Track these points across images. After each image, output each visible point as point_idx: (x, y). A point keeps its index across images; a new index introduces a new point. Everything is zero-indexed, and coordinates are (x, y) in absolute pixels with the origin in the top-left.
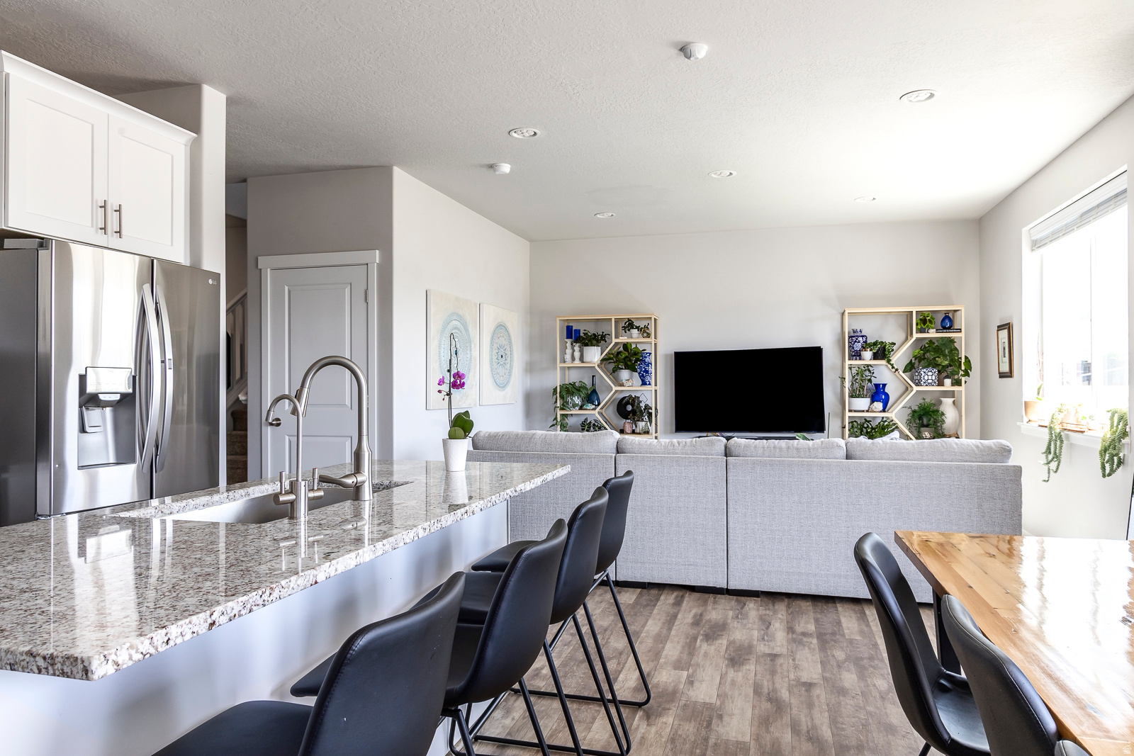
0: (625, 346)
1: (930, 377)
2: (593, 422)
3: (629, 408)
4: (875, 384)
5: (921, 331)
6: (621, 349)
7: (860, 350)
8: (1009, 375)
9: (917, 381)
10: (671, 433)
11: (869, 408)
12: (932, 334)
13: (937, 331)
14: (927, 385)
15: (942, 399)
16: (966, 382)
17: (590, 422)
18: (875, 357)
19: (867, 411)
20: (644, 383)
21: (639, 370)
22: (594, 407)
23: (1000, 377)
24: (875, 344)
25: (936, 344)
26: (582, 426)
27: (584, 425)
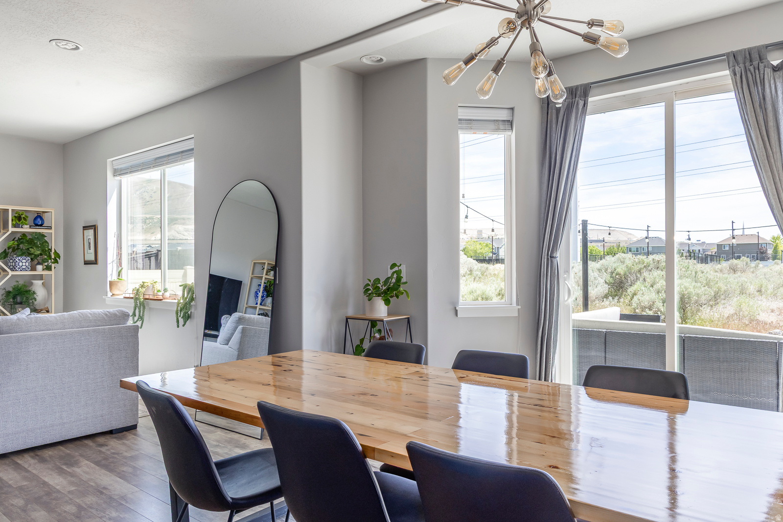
1: (24, 264)
5: (15, 226)
8: (95, 262)
9: (11, 267)
12: (26, 229)
13: (30, 227)
14: (21, 270)
15: (33, 281)
16: (55, 268)
23: (85, 264)
25: (29, 237)
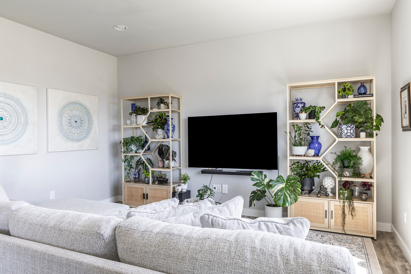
1: (349, 131)
4: (311, 136)
5: (341, 97)
7: (299, 113)
12: (351, 98)
13: (354, 96)
14: (346, 137)
16: (377, 135)
18: (309, 117)
19: (304, 156)
20: (167, 137)
21: (165, 129)
23: (403, 130)
24: (310, 108)
26: (137, 162)
27: (139, 161)
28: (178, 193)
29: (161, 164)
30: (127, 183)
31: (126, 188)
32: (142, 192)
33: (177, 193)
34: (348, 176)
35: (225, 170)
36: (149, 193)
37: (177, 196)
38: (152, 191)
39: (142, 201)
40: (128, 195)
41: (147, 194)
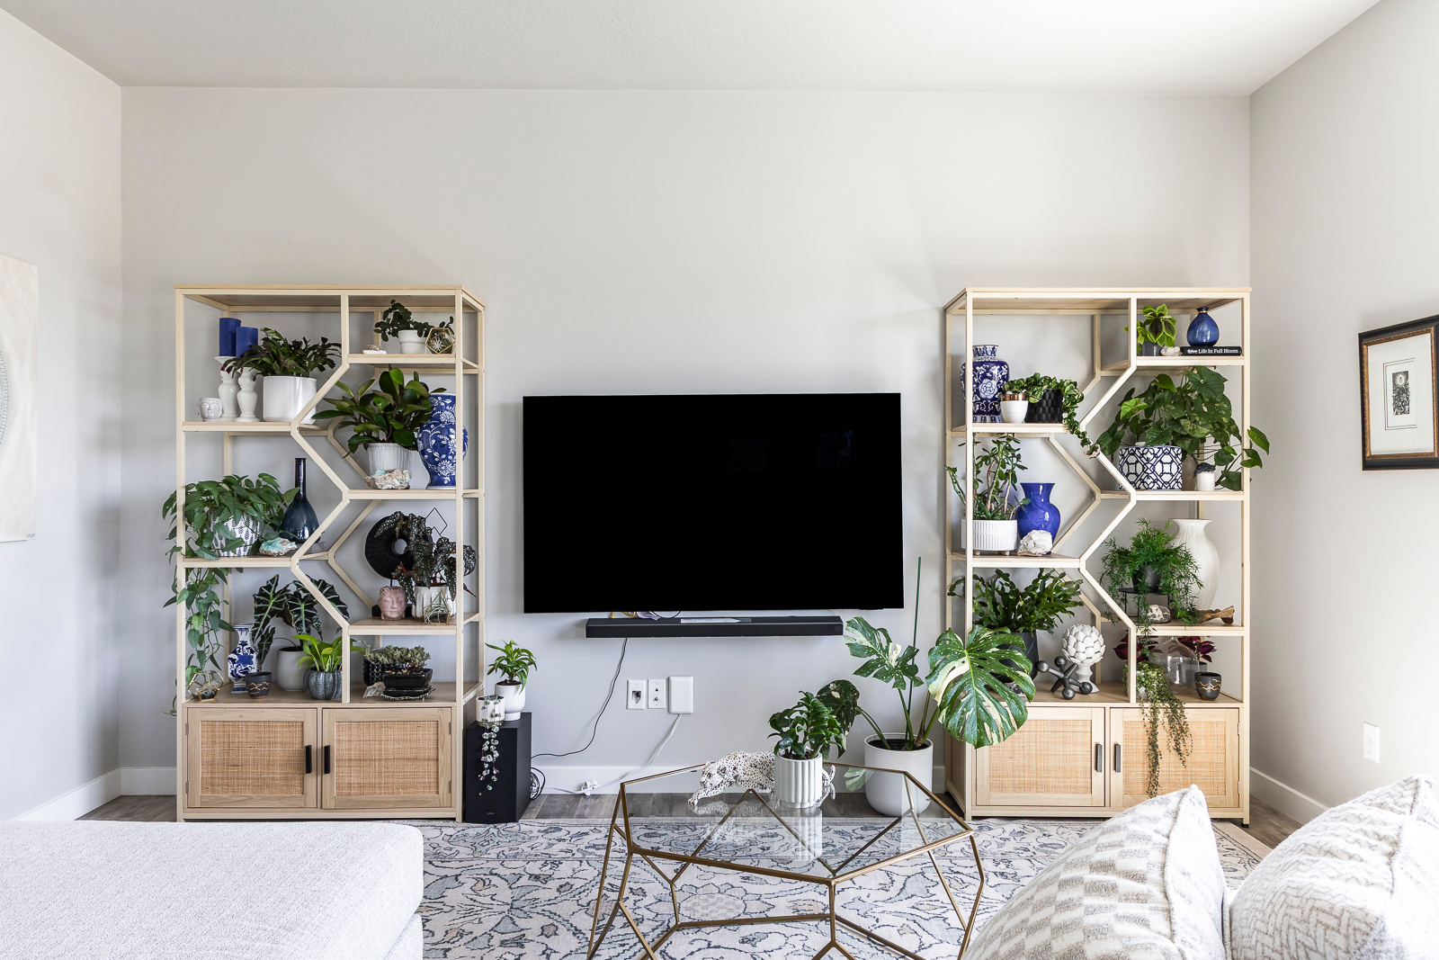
0: (388, 378)
1: (1167, 469)
2: (293, 589)
3: (401, 547)
4: (1024, 485)
5: (1144, 350)
6: (376, 387)
7: (994, 399)
9: (1135, 478)
10: (516, 611)
11: (1018, 544)
12: (1171, 359)
13: (1184, 352)
14: (1159, 488)
15: (1180, 522)
16: (1253, 480)
17: (285, 589)
18: (1033, 416)
19: (1014, 553)
20: (436, 481)
21: (420, 445)
22: (293, 545)
24: (1033, 382)
25: (1179, 382)
26: (258, 601)
27: (266, 596)
28: (496, 729)
29: (395, 606)
30: (203, 704)
31: (197, 730)
32: (298, 740)
33: (490, 730)
34: (1158, 619)
35: (688, 617)
36: (338, 741)
37: (489, 746)
38: (354, 732)
39: (297, 782)
40: (213, 760)
41: (327, 750)
